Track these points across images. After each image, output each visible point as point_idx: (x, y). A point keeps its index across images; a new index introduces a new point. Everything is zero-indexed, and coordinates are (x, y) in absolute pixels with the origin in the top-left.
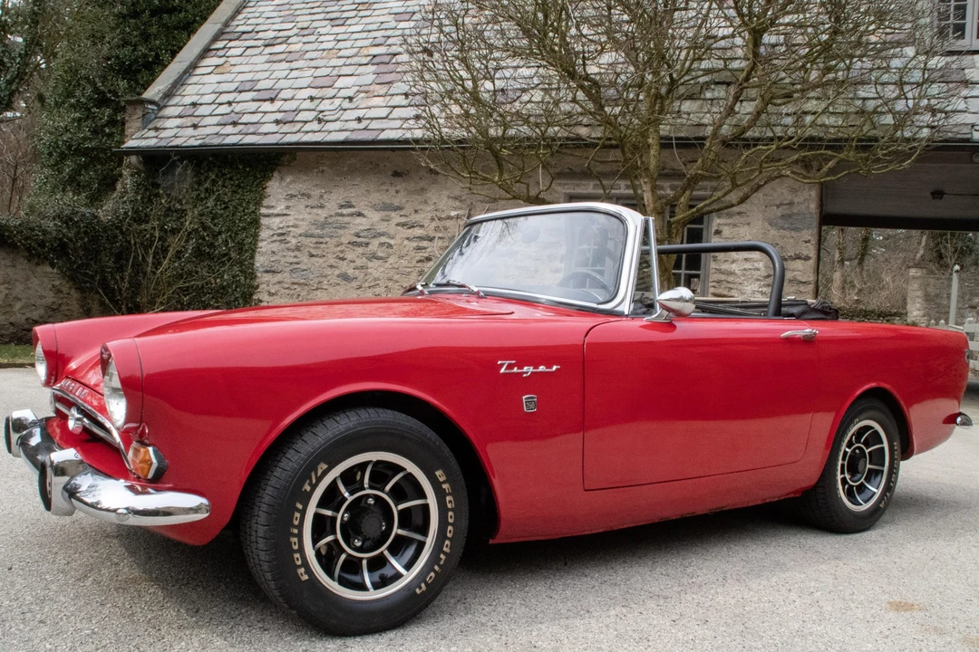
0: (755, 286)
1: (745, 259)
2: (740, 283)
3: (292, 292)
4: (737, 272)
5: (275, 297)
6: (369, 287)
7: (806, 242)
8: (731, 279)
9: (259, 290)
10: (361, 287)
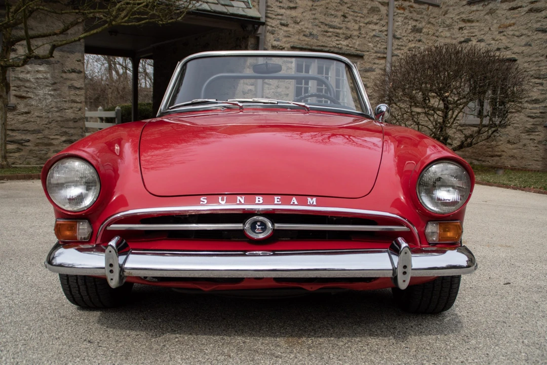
0: (46, 90)
1: (37, 71)
2: (35, 88)
4: (32, 80)
7: (78, 61)
8: (28, 84)
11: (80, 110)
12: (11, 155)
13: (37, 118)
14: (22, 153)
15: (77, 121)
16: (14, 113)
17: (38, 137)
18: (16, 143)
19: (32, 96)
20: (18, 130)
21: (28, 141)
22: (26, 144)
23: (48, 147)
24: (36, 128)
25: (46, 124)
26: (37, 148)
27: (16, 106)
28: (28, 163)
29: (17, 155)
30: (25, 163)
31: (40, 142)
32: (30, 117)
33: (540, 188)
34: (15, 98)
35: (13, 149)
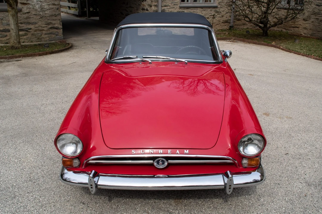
11: (58, 9)
12: (22, 37)
13: (34, 15)
14: (27, 36)
15: (56, 16)
16: (21, 13)
17: (36, 26)
18: (24, 30)
19: (30, 3)
20: (24, 23)
21: (31, 29)
22: (29, 31)
23: (41, 32)
24: (34, 21)
25: (40, 19)
26: (36, 33)
27: (21, 9)
28: (32, 42)
29: (25, 37)
30: (30, 41)
31: (37, 29)
32: (30, 15)
33: (317, 56)
34: (20, 4)
35: (23, 34)
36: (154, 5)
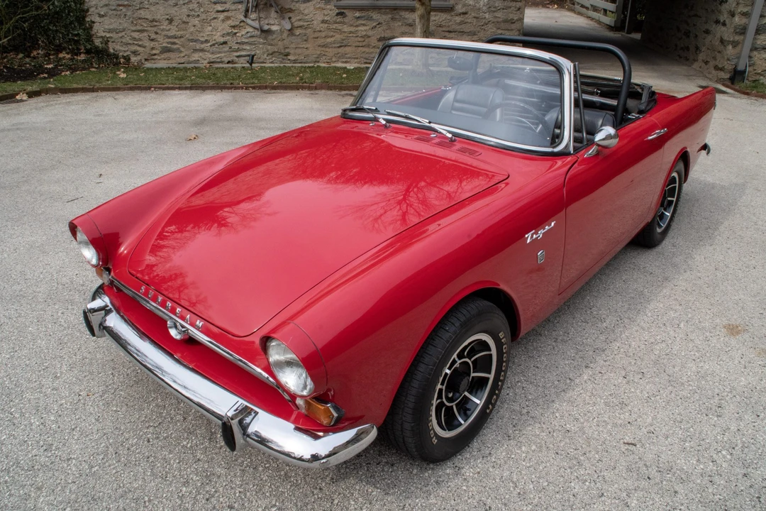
3: (119, 13)
5: (105, 18)
6: (184, 4)
9: (90, 13)
10: (177, 5)
11: (519, 9)
13: (473, 19)
16: (452, 14)
24: (472, 29)
25: (482, 25)
27: (454, 6)
32: (467, 18)
36: (740, 13)
